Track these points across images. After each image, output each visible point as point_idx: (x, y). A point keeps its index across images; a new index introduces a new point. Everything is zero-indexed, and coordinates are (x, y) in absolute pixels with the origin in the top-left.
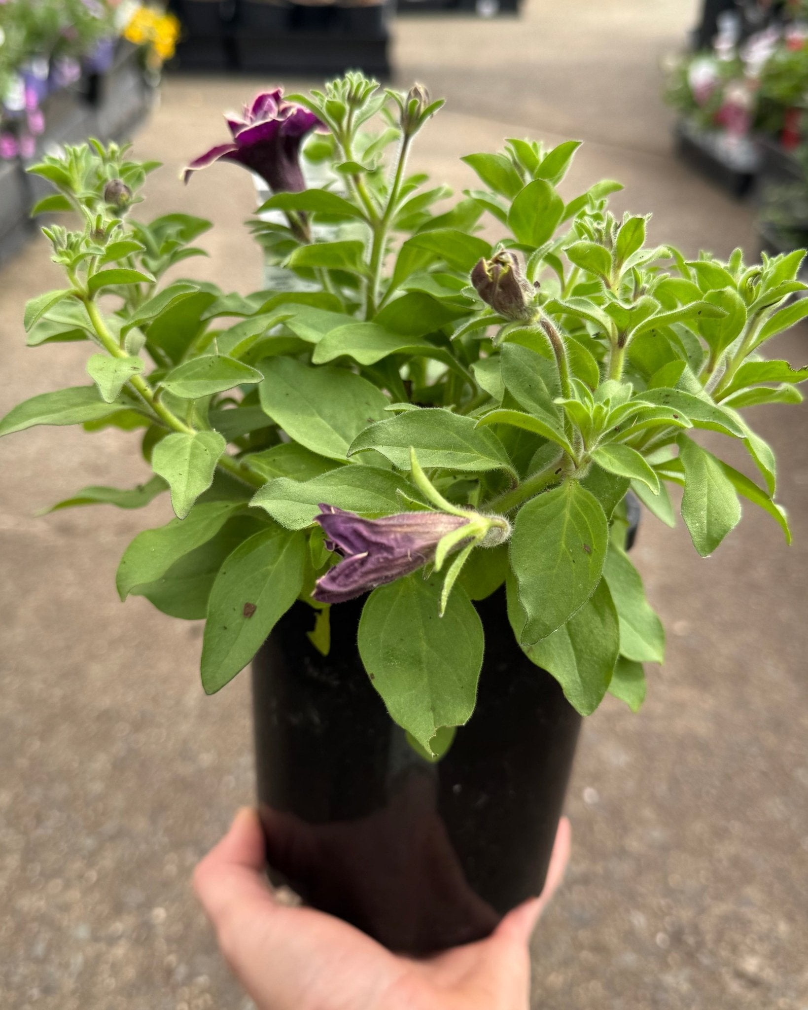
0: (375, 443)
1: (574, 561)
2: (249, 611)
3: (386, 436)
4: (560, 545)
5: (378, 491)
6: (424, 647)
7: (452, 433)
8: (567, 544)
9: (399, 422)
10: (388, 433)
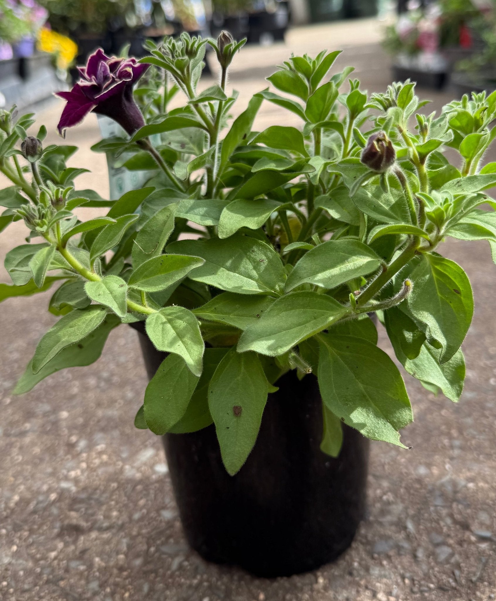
0: (301, 278)
1: (450, 302)
2: (237, 411)
3: (305, 271)
4: (438, 295)
5: (304, 306)
6: (361, 386)
7: (341, 253)
8: (441, 293)
9: (307, 259)
10: (305, 269)
